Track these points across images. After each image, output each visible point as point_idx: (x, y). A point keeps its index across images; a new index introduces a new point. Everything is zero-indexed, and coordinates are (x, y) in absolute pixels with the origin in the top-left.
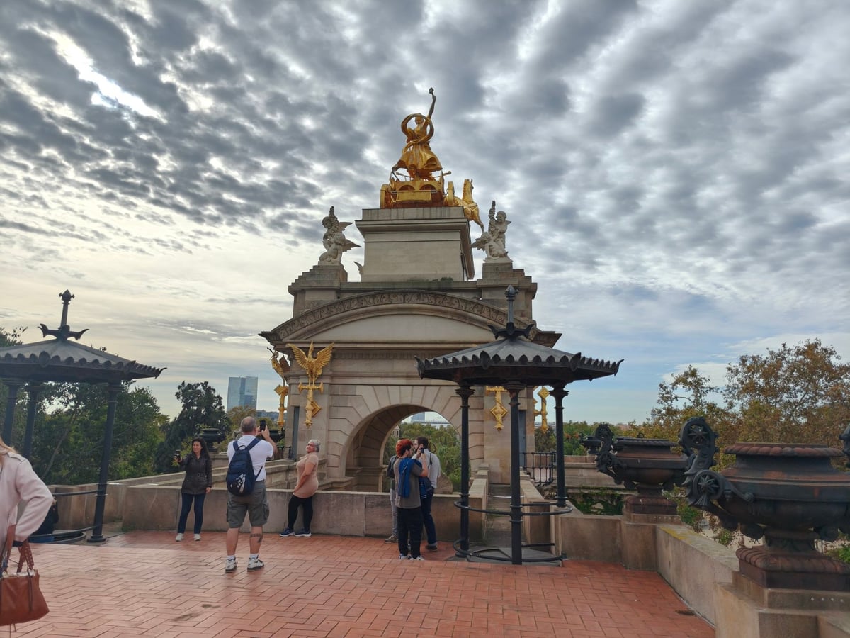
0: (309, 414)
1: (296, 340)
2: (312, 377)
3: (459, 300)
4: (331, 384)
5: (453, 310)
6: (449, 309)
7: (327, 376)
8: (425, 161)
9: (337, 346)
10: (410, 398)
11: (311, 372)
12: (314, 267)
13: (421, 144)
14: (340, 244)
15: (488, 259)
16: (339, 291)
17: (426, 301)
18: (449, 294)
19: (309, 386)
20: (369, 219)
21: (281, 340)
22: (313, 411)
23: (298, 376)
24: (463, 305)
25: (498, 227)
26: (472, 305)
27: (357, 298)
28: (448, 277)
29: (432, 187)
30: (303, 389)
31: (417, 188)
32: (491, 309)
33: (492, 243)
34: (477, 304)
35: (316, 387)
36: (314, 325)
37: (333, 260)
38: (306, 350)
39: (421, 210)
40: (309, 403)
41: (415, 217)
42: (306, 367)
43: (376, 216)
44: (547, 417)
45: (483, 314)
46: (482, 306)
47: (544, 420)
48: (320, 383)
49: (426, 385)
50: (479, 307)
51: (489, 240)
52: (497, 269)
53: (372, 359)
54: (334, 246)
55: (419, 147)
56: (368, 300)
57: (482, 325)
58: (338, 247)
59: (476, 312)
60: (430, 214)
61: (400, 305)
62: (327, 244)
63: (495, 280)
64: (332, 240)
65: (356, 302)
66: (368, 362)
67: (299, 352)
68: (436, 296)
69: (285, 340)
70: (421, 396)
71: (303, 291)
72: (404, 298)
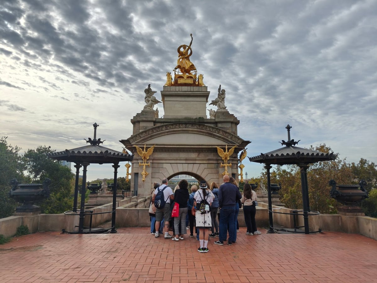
0: (144, 176)
1: (137, 144)
2: (145, 160)
3: (210, 127)
4: (152, 163)
5: (207, 131)
6: (205, 131)
7: (151, 159)
8: (189, 66)
9: (156, 146)
10: (187, 169)
11: (145, 158)
12: (142, 111)
13: (186, 58)
14: (154, 101)
15: (218, 109)
16: (155, 122)
17: (195, 127)
18: (206, 124)
19: (143, 164)
20: (167, 91)
21: (131, 144)
22: (145, 175)
23: (137, 160)
24: (211, 129)
25: (222, 96)
26: (215, 130)
27: (165, 126)
28: (202, 117)
29: (191, 77)
30: (141, 165)
31: (185, 77)
32: (223, 131)
33: (220, 103)
34: (218, 129)
35: (147, 164)
36: (146, 137)
37: (151, 108)
38: (143, 148)
39: (189, 87)
40: (144, 171)
41: (187, 90)
42: (142, 155)
43: (169, 89)
44: (243, 176)
45: (220, 133)
46: (220, 130)
47: (242, 177)
48: (148, 163)
49: (194, 163)
50: (218, 130)
51: (219, 101)
52: (223, 114)
53: (170, 152)
54: (150, 102)
55: (185, 59)
56: (170, 126)
57: (219, 138)
58: (153, 102)
59: (217, 132)
60: (193, 89)
61: (184, 129)
62: (147, 101)
63: (223, 119)
64: (149, 99)
65: (164, 127)
66: (168, 153)
67: (139, 149)
68: (200, 125)
69: (132, 144)
70: (192, 168)
71: (139, 122)
72: (186, 126)
